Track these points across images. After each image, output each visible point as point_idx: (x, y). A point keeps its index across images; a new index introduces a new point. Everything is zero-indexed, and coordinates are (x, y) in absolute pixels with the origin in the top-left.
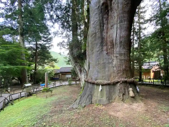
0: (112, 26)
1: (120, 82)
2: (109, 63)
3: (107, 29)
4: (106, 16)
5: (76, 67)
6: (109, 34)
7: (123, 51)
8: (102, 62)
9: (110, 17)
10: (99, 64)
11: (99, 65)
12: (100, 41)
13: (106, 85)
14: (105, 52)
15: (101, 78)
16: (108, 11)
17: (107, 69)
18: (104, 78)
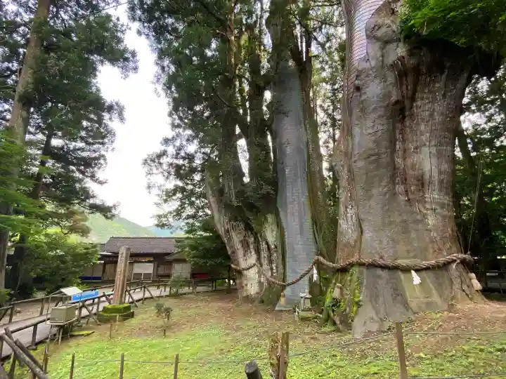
0: (416, 148)
1: (455, 261)
2: (417, 222)
3: (405, 151)
4: (399, 125)
5: (233, 233)
6: (409, 161)
7: (447, 200)
8: (398, 220)
9: (408, 129)
10: (391, 223)
11: (393, 226)
12: (389, 174)
13: (427, 269)
14: (402, 198)
15: (406, 254)
16: (404, 117)
17: (413, 235)
18: (412, 254)
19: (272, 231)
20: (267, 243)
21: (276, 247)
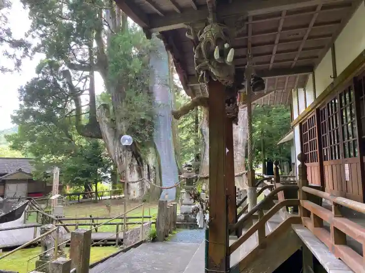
19: (152, 158)
20: (148, 166)
21: (154, 168)
